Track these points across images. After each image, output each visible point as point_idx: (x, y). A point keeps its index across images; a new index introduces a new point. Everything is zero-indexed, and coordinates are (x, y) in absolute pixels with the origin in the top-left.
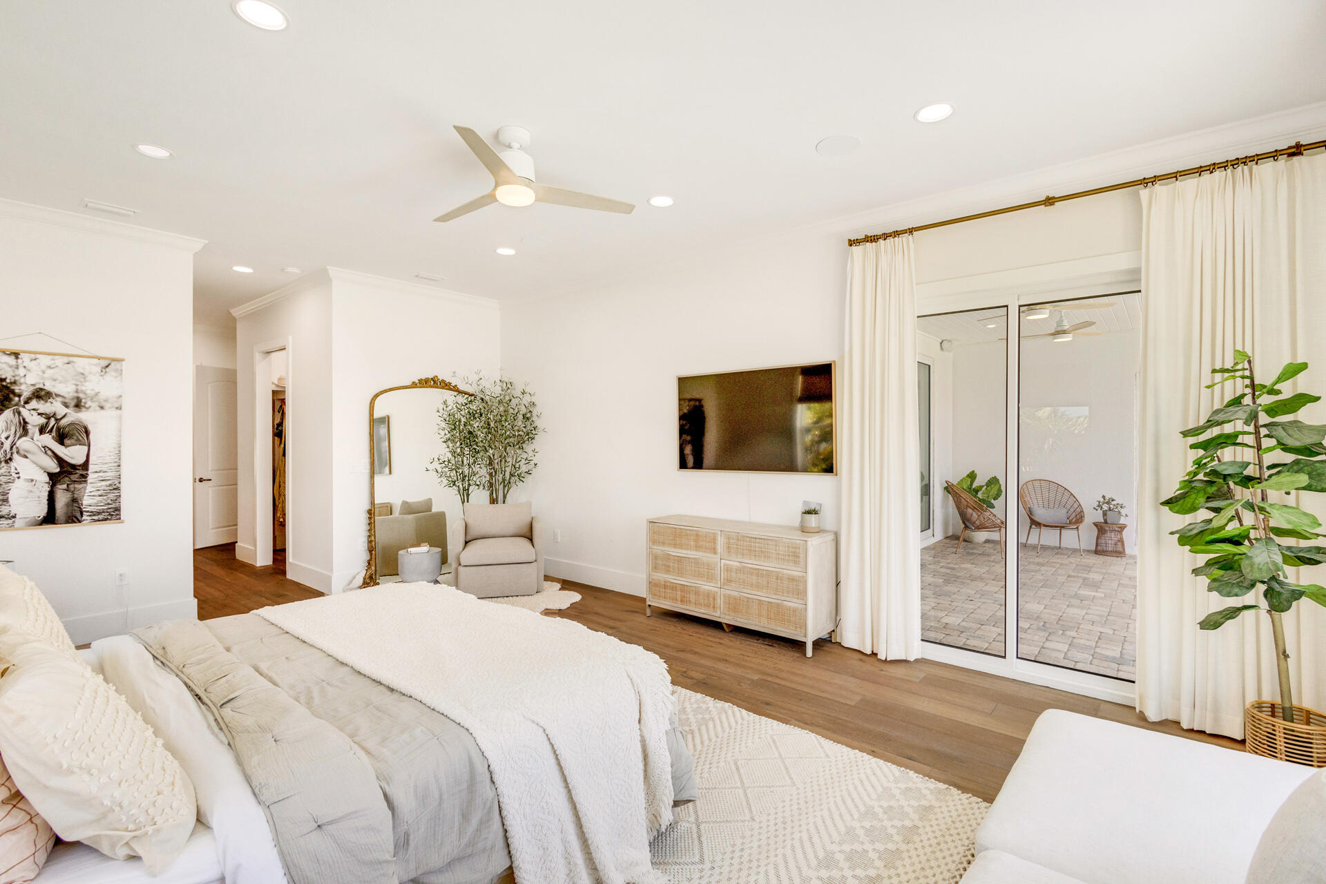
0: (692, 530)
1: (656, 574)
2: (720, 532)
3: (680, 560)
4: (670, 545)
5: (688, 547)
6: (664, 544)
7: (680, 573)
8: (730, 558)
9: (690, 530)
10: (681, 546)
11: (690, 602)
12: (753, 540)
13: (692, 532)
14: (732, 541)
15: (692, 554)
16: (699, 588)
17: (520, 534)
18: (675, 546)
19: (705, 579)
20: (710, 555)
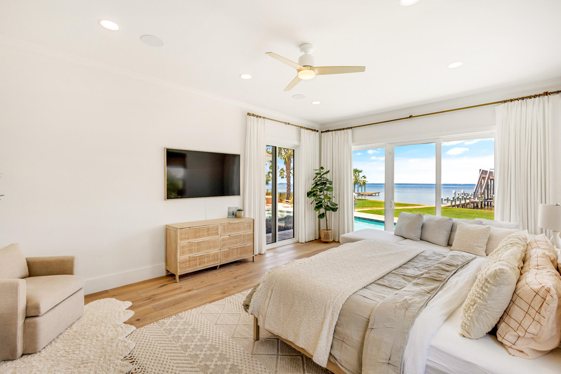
0: (206, 227)
1: (183, 256)
2: (220, 225)
3: (199, 244)
4: (193, 238)
5: (204, 236)
6: (188, 238)
7: (199, 250)
8: (224, 235)
9: (204, 227)
10: (200, 237)
11: (205, 262)
12: (235, 224)
13: (205, 228)
14: (225, 227)
15: (206, 239)
16: (209, 254)
17: (23, 277)
18: (196, 237)
19: (213, 248)
20: (215, 236)
